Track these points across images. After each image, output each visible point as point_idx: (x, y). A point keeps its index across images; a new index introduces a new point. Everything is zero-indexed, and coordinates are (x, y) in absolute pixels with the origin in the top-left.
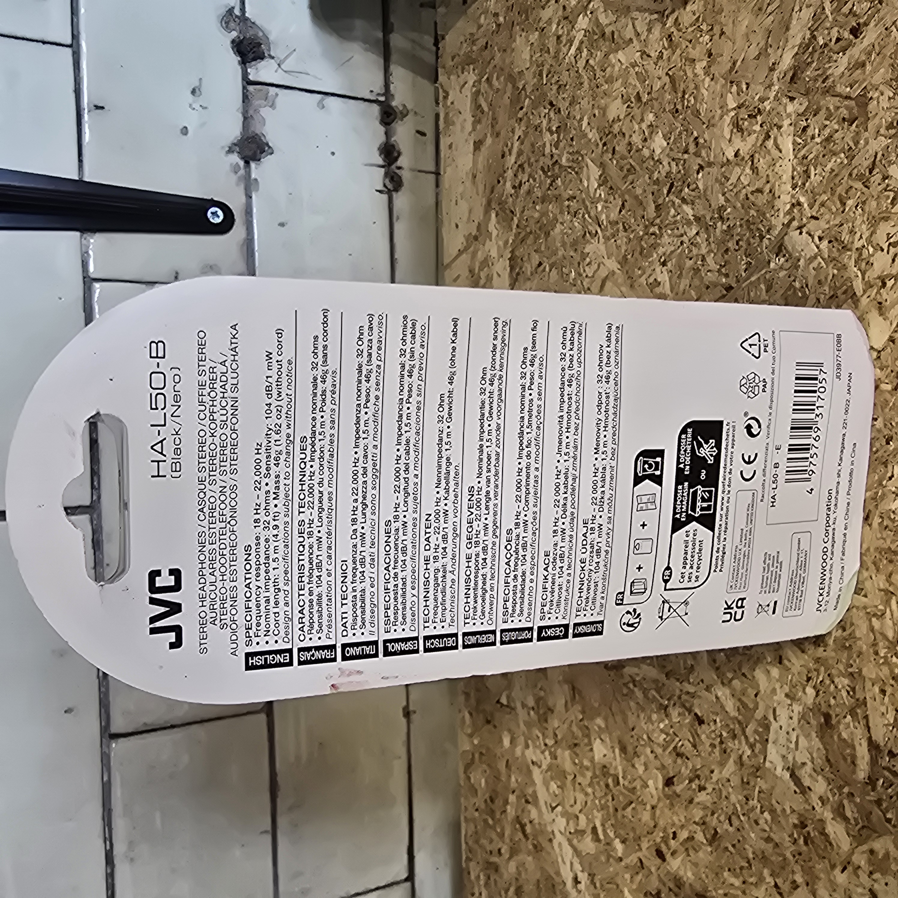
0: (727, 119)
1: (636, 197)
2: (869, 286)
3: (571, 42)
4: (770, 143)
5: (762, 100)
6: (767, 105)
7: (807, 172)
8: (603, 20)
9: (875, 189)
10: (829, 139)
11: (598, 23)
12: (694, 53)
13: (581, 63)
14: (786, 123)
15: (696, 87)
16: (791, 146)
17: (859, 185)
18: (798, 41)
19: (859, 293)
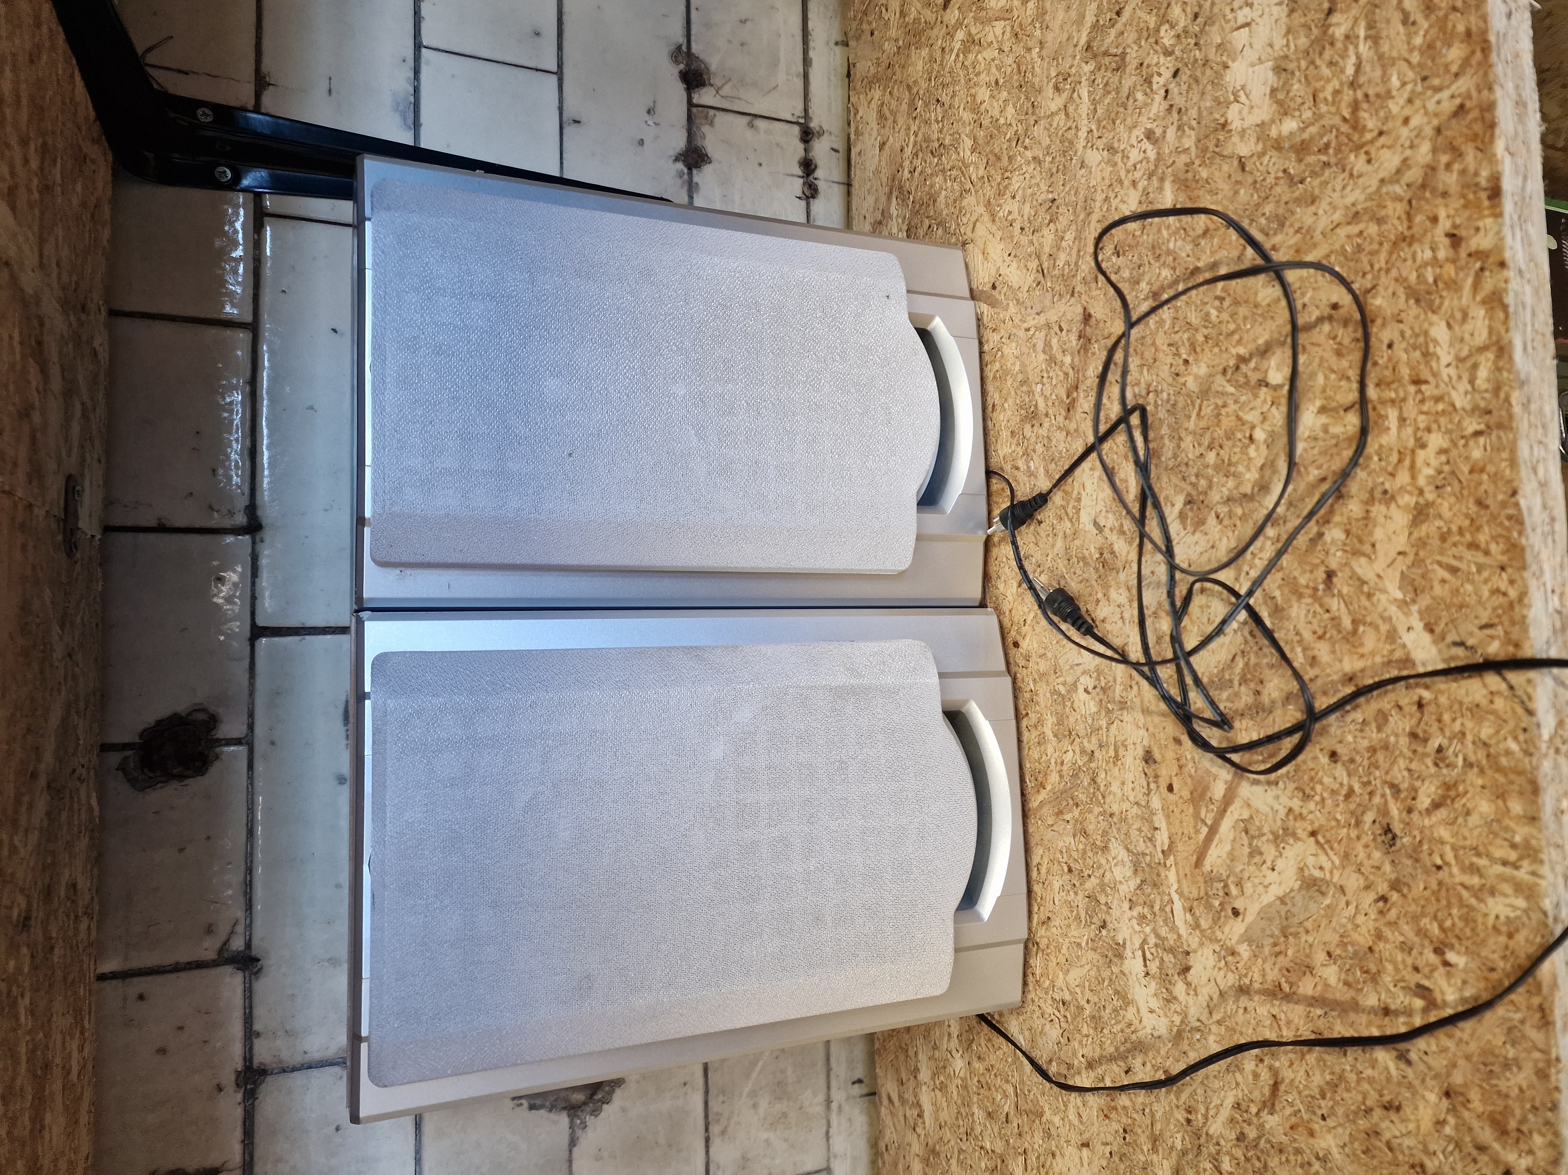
0: (1051, 85)
1: (996, 155)
2: (1128, 172)
3: (952, 50)
4: (1075, 95)
5: (1070, 67)
6: (1073, 70)
7: (1095, 109)
8: (974, 31)
9: (1130, 109)
10: (1106, 84)
11: (970, 34)
12: (1030, 44)
13: (959, 65)
14: (1083, 79)
15: (1033, 68)
16: (1086, 94)
17: (1122, 110)
18: (1089, 25)
19: (1123, 177)
